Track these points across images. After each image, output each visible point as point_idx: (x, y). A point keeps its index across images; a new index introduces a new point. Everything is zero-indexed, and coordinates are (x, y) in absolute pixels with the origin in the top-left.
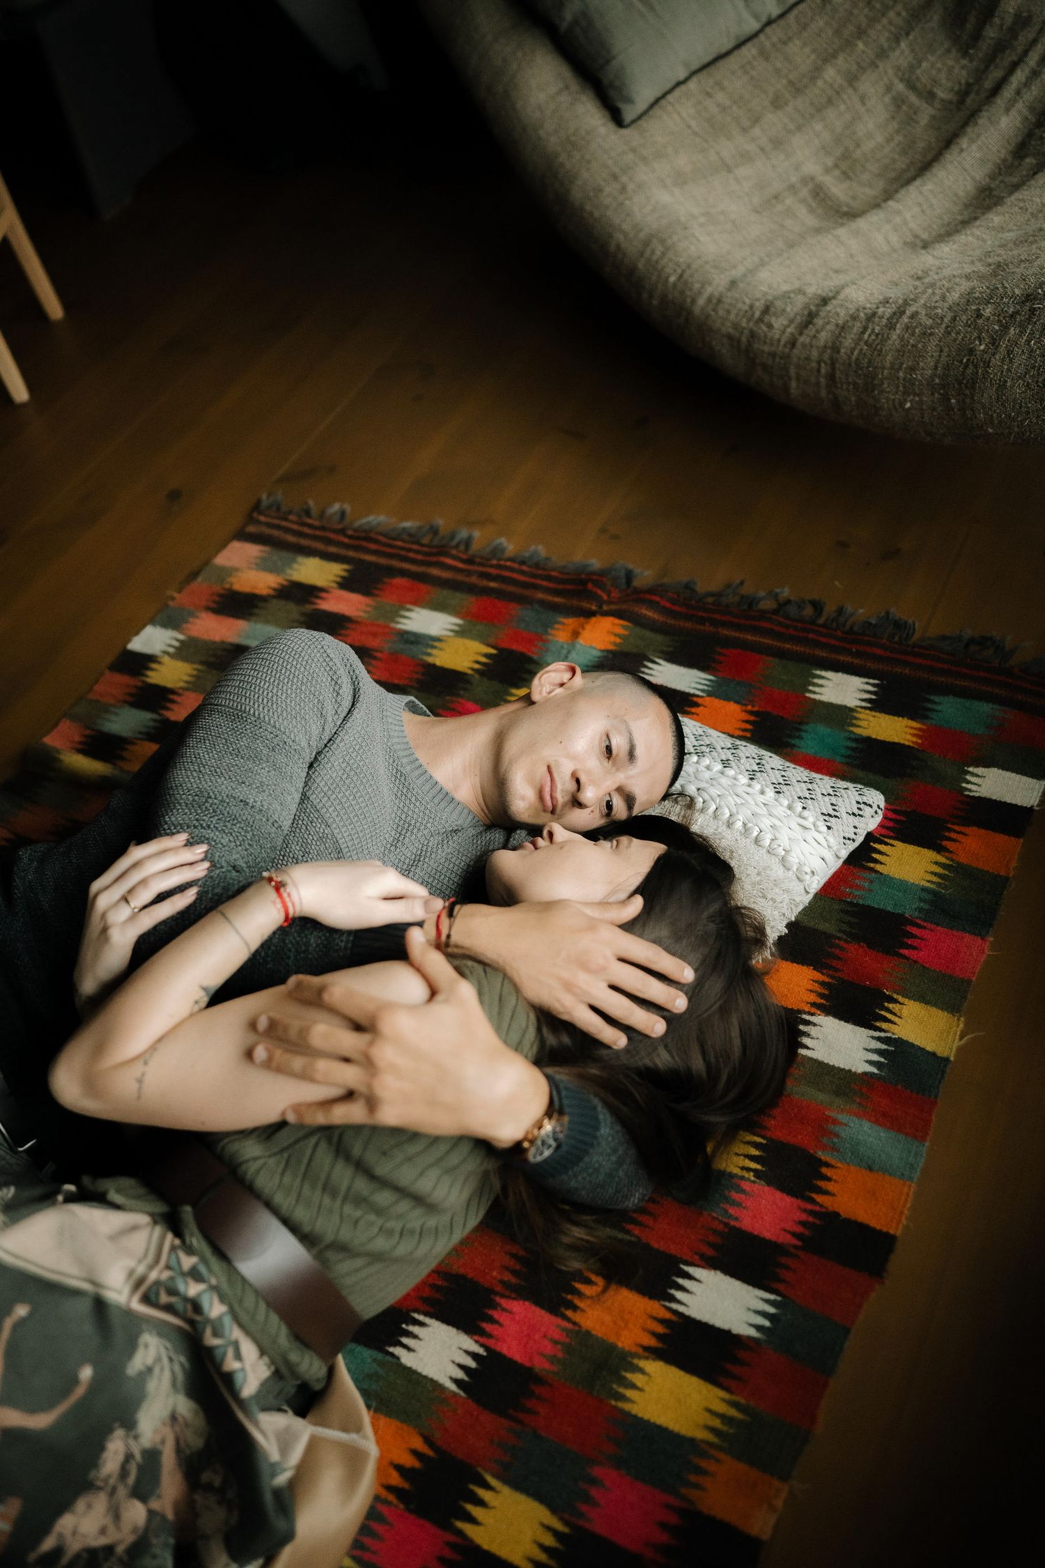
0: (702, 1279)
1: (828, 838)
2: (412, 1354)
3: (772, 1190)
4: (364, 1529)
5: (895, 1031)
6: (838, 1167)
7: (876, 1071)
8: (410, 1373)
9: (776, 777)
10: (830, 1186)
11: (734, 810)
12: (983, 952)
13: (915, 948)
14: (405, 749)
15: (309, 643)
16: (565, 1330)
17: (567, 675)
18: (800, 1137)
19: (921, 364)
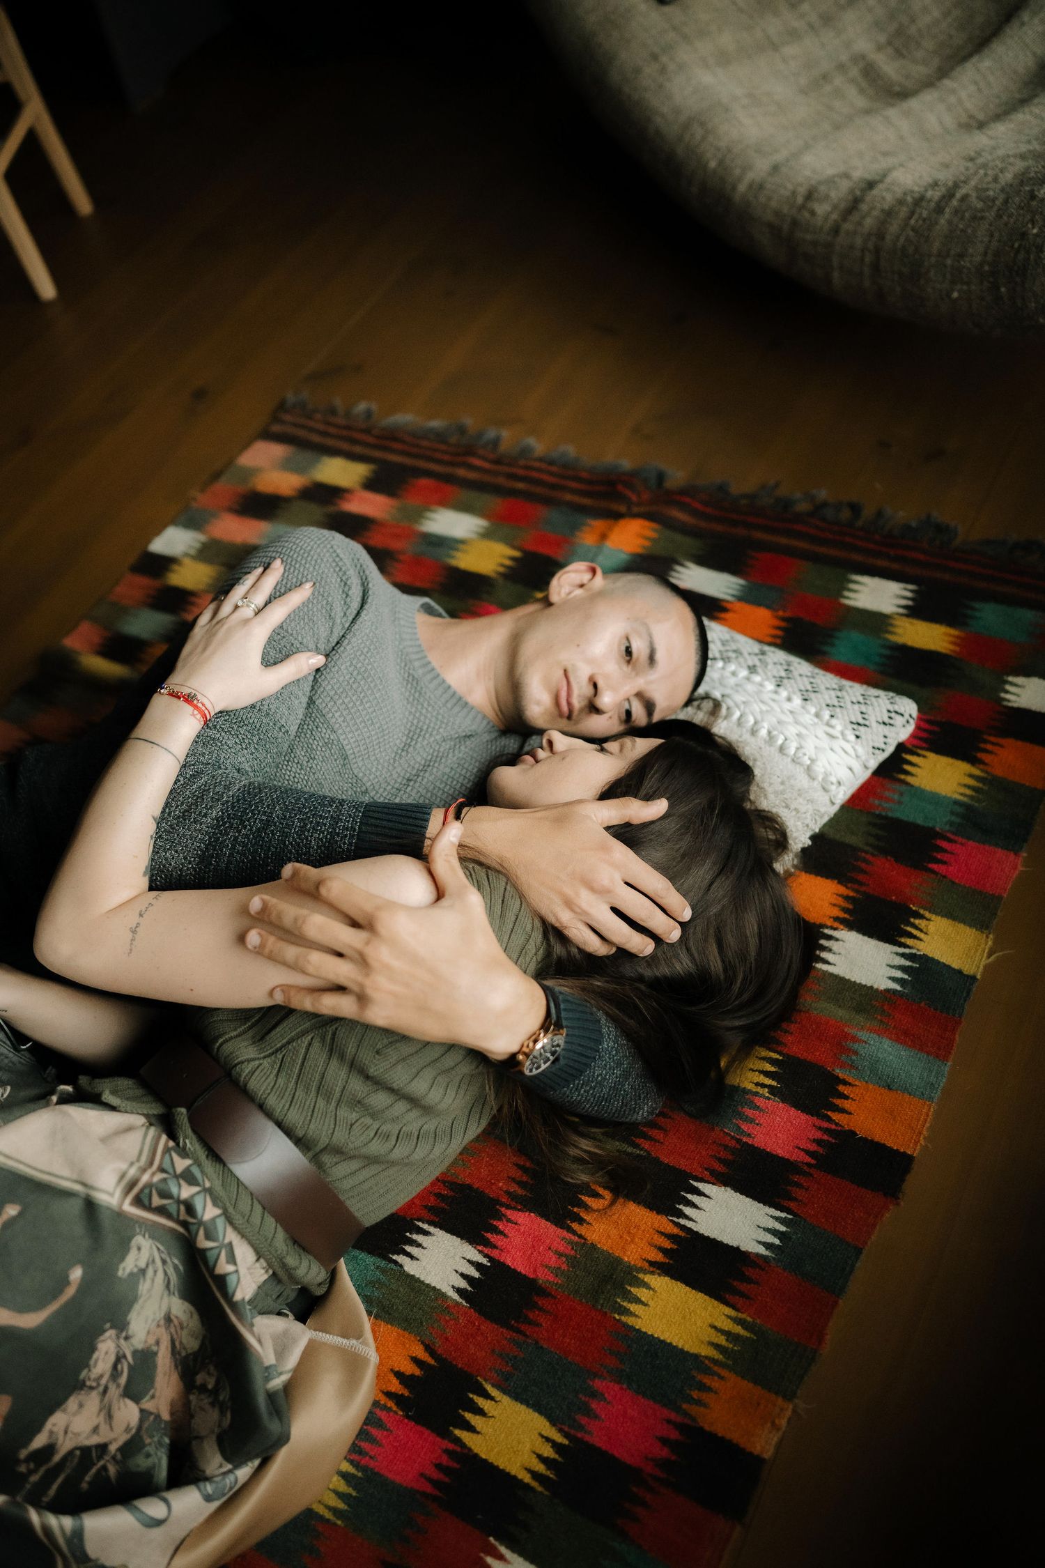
0: (711, 1195)
1: (857, 747)
2: (415, 1262)
3: (787, 1107)
4: (362, 1434)
5: (920, 948)
6: (856, 1085)
7: (898, 988)
8: (414, 1283)
9: (805, 684)
10: (846, 1104)
11: (759, 718)
12: (1015, 868)
13: (945, 863)
14: (417, 652)
15: (318, 542)
16: (571, 1243)
17: (587, 576)
18: (818, 1054)
19: (971, 250)
